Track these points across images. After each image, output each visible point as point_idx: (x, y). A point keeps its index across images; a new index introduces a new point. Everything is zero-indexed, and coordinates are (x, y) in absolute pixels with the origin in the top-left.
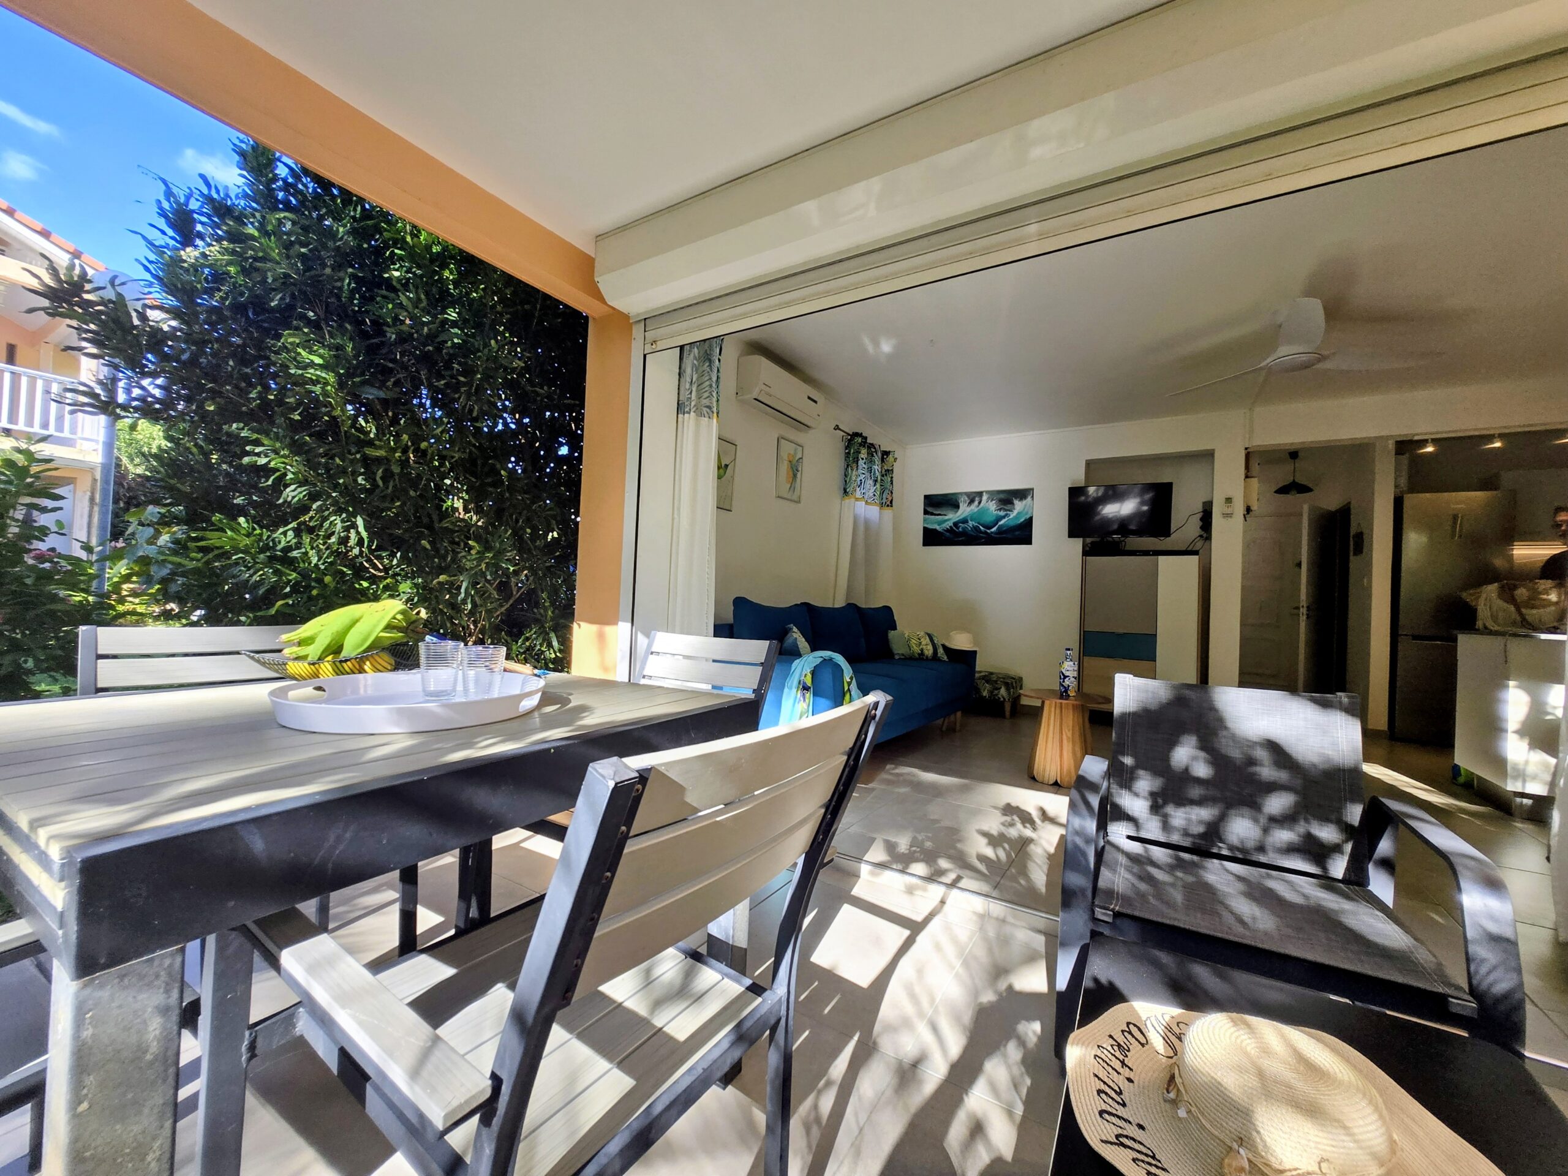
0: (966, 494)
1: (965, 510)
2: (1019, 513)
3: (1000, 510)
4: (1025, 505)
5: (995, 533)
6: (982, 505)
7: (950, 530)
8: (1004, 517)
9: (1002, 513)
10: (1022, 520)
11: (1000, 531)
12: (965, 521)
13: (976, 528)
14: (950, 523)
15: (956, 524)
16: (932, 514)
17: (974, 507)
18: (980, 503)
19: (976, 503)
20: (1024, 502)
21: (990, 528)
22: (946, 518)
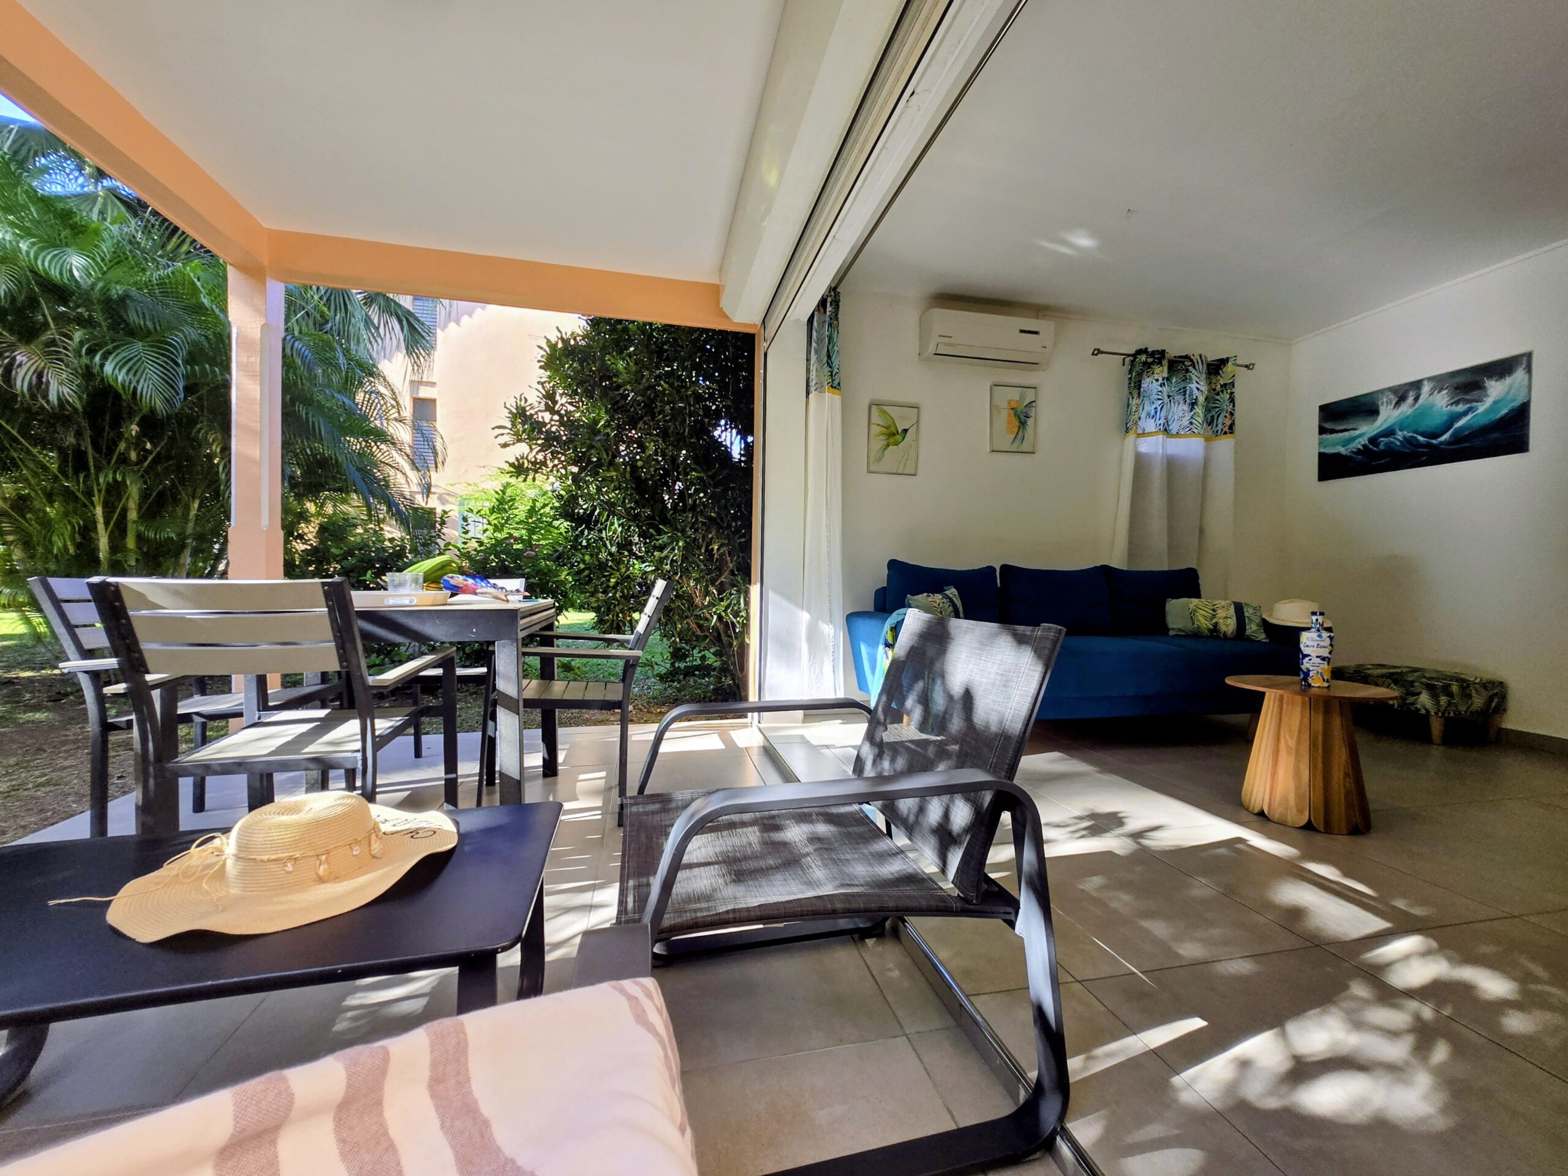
0: (1390, 389)
1: (1388, 415)
2: (1495, 403)
3: (1457, 403)
4: (1511, 386)
5: (1448, 443)
6: (1420, 401)
7: (1365, 451)
8: (1465, 413)
9: (1461, 408)
10: (1504, 411)
11: (1457, 438)
12: (1389, 432)
13: (1408, 441)
14: (1364, 440)
15: (1373, 440)
16: (1332, 431)
17: (1406, 409)
18: (1416, 399)
19: (1410, 400)
20: (1508, 380)
21: (1436, 436)
22: (1357, 433)
